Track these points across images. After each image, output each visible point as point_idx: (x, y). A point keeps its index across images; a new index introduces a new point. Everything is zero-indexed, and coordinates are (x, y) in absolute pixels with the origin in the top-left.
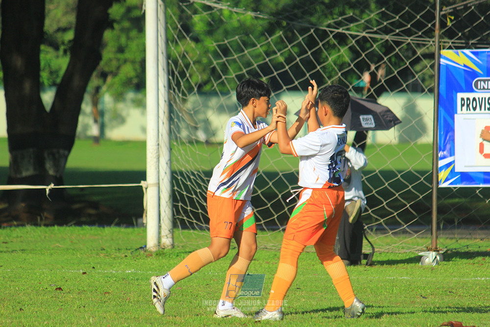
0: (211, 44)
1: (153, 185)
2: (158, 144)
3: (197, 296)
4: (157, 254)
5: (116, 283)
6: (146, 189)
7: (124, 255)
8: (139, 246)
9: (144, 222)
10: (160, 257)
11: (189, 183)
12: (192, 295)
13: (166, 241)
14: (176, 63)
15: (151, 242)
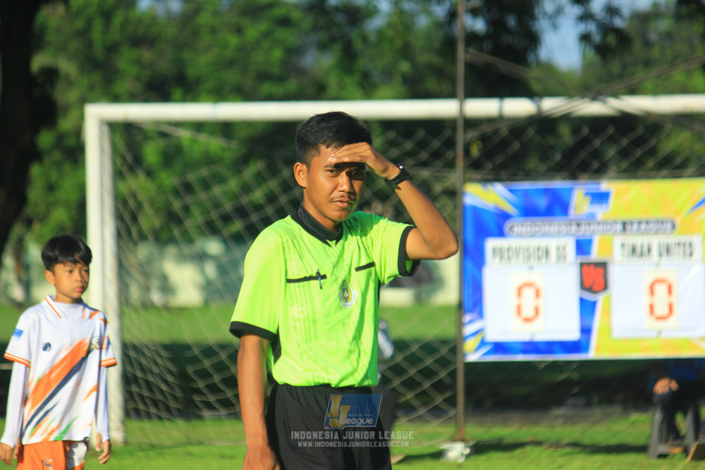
0: (168, 179)
14: (125, 203)
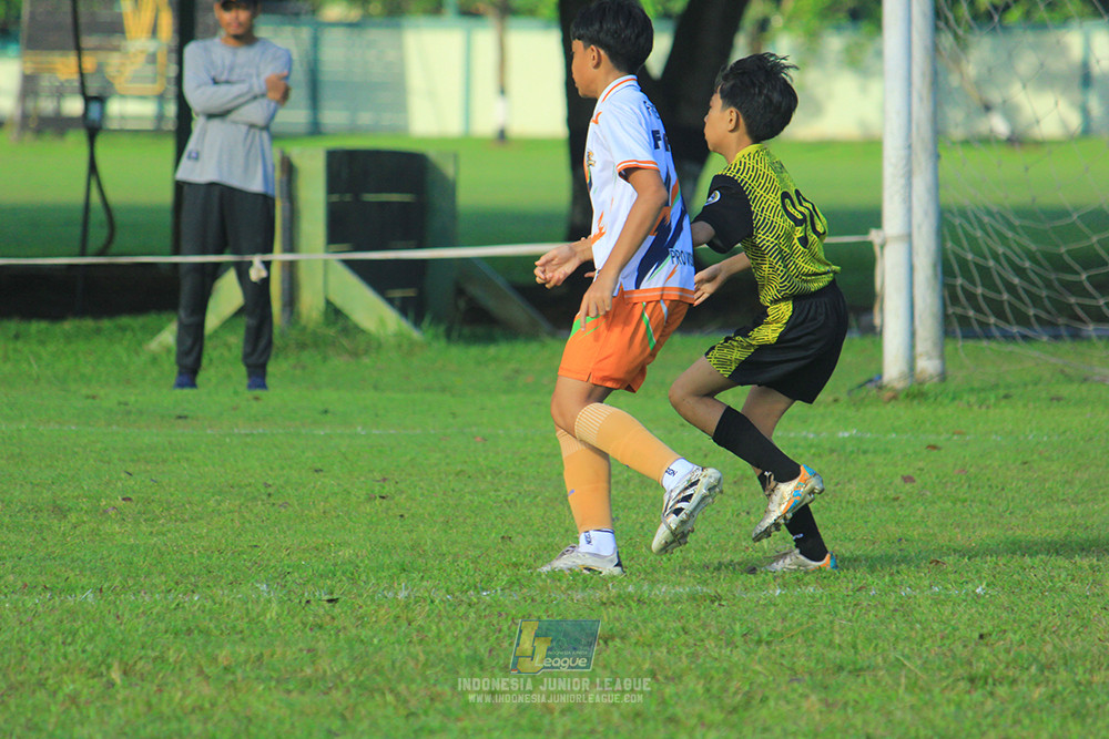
1: (898, 238)
2: (910, 147)
3: (1003, 489)
4: (908, 396)
5: (817, 460)
6: (882, 247)
7: (831, 399)
8: (865, 377)
9: (877, 321)
10: (915, 403)
11: (979, 233)
12: (990, 486)
13: (928, 365)
15: (893, 367)
